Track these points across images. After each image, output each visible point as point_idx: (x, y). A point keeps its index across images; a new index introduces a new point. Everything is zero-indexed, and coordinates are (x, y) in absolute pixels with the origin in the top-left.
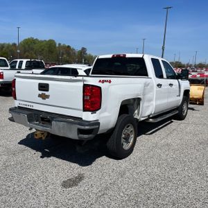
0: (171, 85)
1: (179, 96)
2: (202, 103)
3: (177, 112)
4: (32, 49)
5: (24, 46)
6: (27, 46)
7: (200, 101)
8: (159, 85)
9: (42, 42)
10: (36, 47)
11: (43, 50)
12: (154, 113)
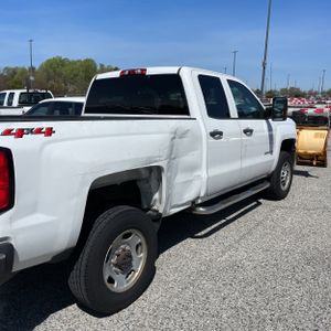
0: (248, 132)
1: (271, 152)
2: (323, 164)
3: (268, 185)
4: (60, 75)
5: (46, 71)
6: (51, 71)
7: (319, 160)
8: (216, 134)
9: (74, 63)
10: (65, 71)
11: (76, 76)
12: (207, 195)
